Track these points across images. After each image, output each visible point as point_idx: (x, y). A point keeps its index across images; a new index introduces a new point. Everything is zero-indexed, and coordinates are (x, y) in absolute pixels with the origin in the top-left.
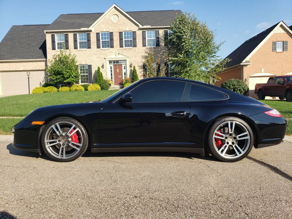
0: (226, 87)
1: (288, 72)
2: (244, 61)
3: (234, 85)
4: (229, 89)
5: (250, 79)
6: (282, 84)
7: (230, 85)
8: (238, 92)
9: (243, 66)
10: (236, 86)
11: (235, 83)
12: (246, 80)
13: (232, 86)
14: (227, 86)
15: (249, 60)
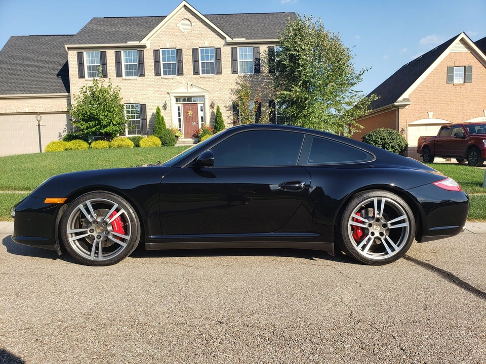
1: (472, 117)
2: (400, 99)
3: (384, 139)
5: (410, 128)
6: (462, 138)
8: (391, 150)
9: (398, 107)
10: (387, 141)
11: (384, 135)
12: (403, 130)
14: (372, 141)
15: (408, 97)
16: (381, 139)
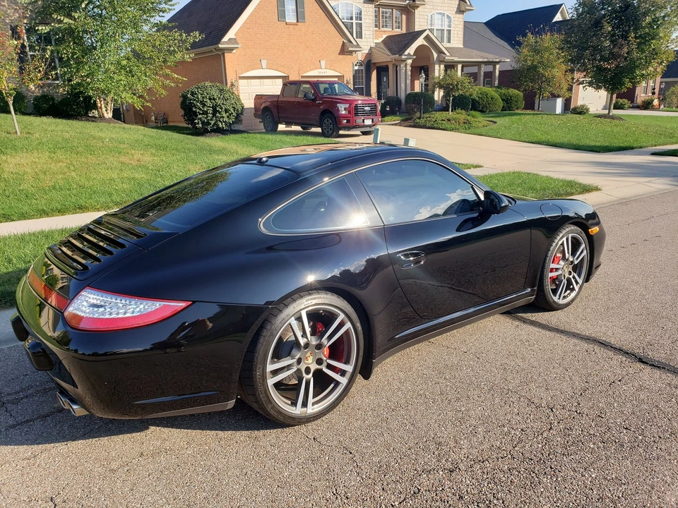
0: (195, 102)
2: (225, 39)
3: (214, 99)
4: (203, 107)
5: (241, 82)
6: (313, 100)
7: (203, 98)
8: (224, 115)
9: (223, 50)
10: (219, 102)
11: (215, 93)
12: (232, 85)
13: (209, 101)
14: (198, 102)
15: (234, 37)
16: (210, 99)
